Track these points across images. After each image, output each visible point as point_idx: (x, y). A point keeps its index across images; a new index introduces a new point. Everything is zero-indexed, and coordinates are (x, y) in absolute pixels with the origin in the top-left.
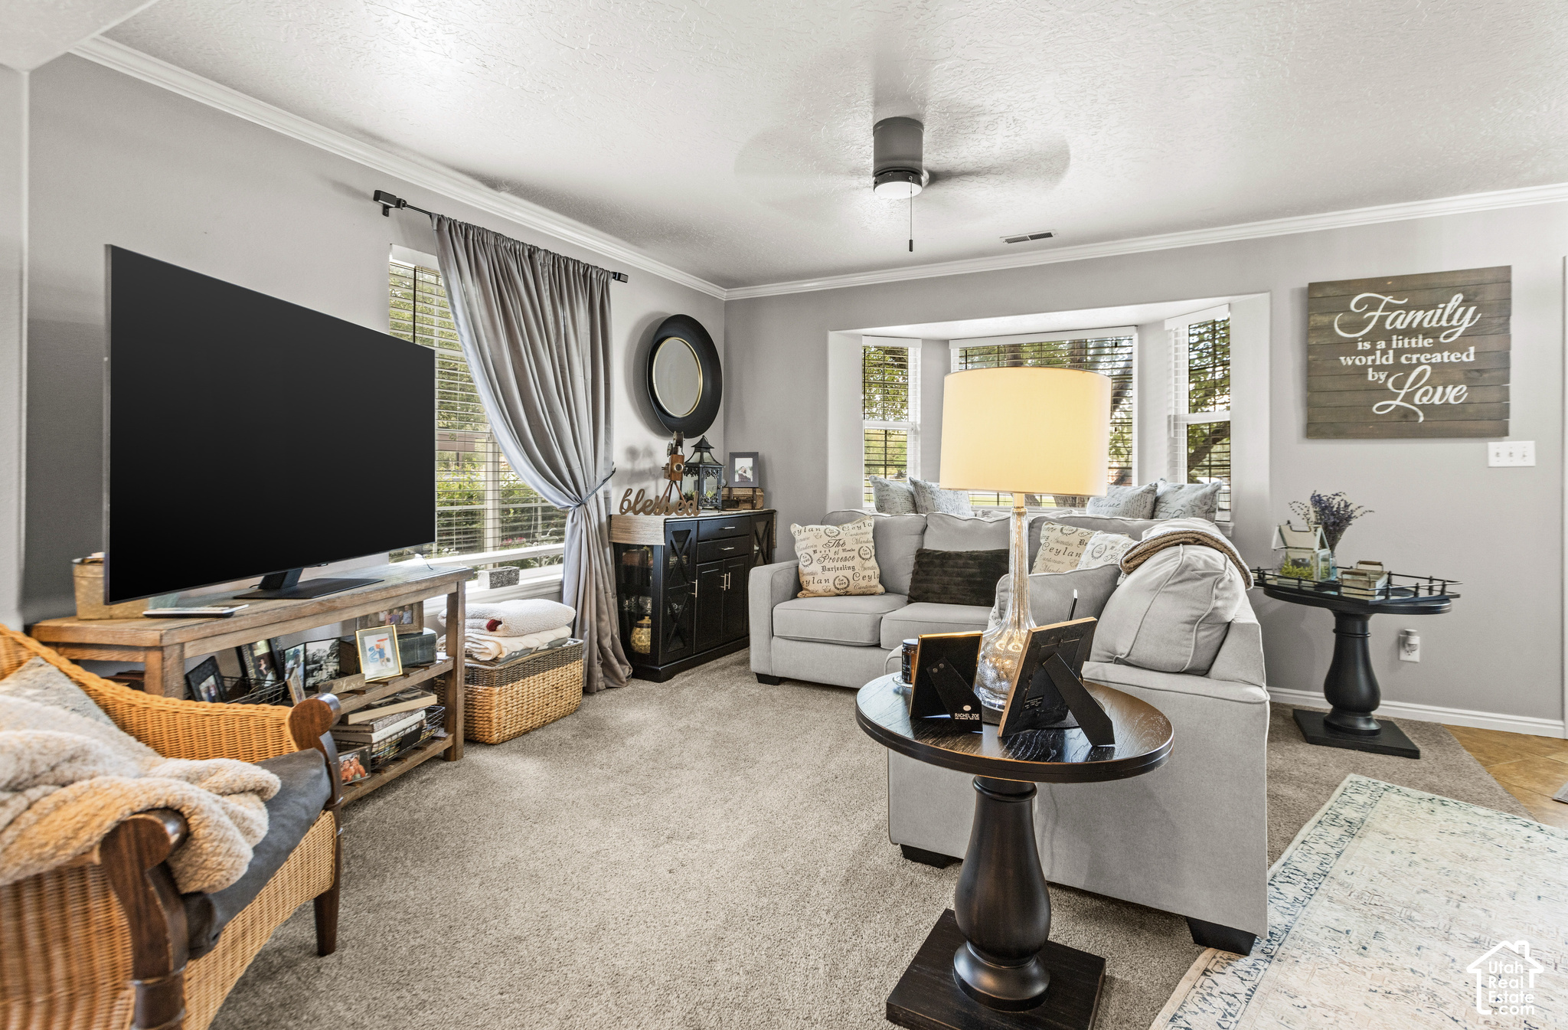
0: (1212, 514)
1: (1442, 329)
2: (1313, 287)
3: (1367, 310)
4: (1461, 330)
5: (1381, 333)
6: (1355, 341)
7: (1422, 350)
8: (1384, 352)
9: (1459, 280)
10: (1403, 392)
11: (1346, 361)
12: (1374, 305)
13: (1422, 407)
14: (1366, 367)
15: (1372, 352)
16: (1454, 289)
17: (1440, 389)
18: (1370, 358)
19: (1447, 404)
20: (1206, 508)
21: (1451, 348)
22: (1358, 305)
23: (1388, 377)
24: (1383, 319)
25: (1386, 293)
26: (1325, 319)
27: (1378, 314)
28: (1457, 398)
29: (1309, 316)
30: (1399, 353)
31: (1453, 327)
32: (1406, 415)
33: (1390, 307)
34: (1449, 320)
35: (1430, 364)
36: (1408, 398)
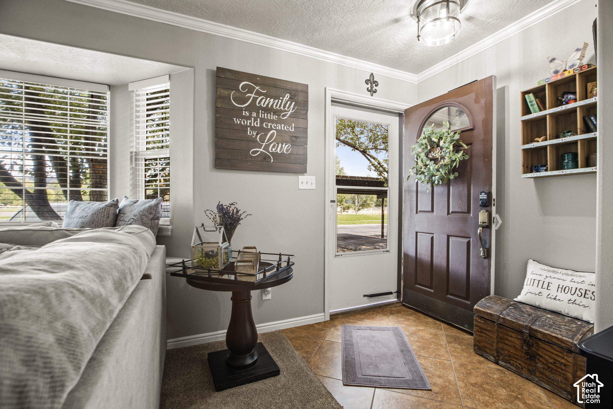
0: (156, 221)
1: (281, 111)
2: (220, 70)
3: (248, 92)
4: (289, 113)
5: (253, 108)
6: (241, 109)
7: (272, 121)
8: (255, 119)
9: (288, 86)
10: (264, 144)
11: (237, 121)
12: (251, 91)
13: (272, 154)
14: (246, 126)
15: (249, 118)
16: (287, 91)
17: (280, 145)
18: (249, 121)
19: (283, 153)
20: (151, 216)
21: (285, 122)
22: (244, 87)
23: (257, 134)
24: (255, 99)
25: (257, 84)
26: (226, 92)
27: (253, 95)
28: (287, 151)
29: (217, 88)
30: (263, 120)
31: (286, 111)
32: (265, 157)
33: (258, 93)
34: (284, 107)
35: (276, 130)
36: (266, 148)
